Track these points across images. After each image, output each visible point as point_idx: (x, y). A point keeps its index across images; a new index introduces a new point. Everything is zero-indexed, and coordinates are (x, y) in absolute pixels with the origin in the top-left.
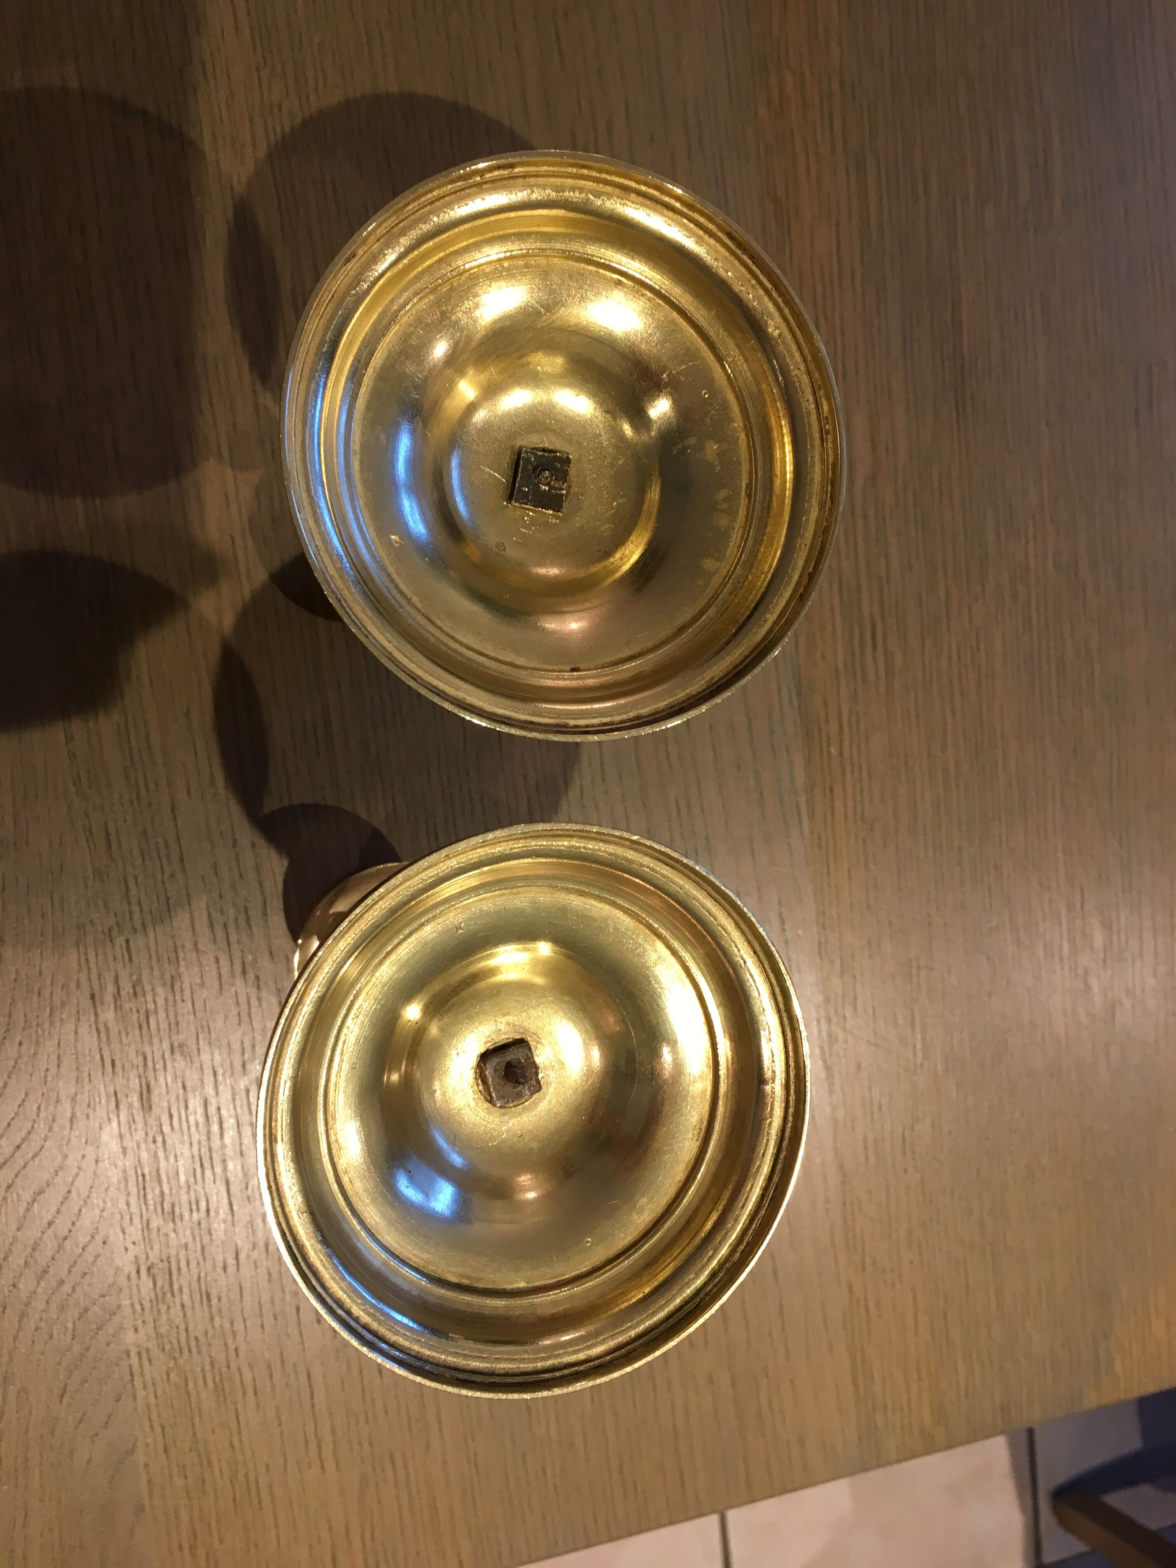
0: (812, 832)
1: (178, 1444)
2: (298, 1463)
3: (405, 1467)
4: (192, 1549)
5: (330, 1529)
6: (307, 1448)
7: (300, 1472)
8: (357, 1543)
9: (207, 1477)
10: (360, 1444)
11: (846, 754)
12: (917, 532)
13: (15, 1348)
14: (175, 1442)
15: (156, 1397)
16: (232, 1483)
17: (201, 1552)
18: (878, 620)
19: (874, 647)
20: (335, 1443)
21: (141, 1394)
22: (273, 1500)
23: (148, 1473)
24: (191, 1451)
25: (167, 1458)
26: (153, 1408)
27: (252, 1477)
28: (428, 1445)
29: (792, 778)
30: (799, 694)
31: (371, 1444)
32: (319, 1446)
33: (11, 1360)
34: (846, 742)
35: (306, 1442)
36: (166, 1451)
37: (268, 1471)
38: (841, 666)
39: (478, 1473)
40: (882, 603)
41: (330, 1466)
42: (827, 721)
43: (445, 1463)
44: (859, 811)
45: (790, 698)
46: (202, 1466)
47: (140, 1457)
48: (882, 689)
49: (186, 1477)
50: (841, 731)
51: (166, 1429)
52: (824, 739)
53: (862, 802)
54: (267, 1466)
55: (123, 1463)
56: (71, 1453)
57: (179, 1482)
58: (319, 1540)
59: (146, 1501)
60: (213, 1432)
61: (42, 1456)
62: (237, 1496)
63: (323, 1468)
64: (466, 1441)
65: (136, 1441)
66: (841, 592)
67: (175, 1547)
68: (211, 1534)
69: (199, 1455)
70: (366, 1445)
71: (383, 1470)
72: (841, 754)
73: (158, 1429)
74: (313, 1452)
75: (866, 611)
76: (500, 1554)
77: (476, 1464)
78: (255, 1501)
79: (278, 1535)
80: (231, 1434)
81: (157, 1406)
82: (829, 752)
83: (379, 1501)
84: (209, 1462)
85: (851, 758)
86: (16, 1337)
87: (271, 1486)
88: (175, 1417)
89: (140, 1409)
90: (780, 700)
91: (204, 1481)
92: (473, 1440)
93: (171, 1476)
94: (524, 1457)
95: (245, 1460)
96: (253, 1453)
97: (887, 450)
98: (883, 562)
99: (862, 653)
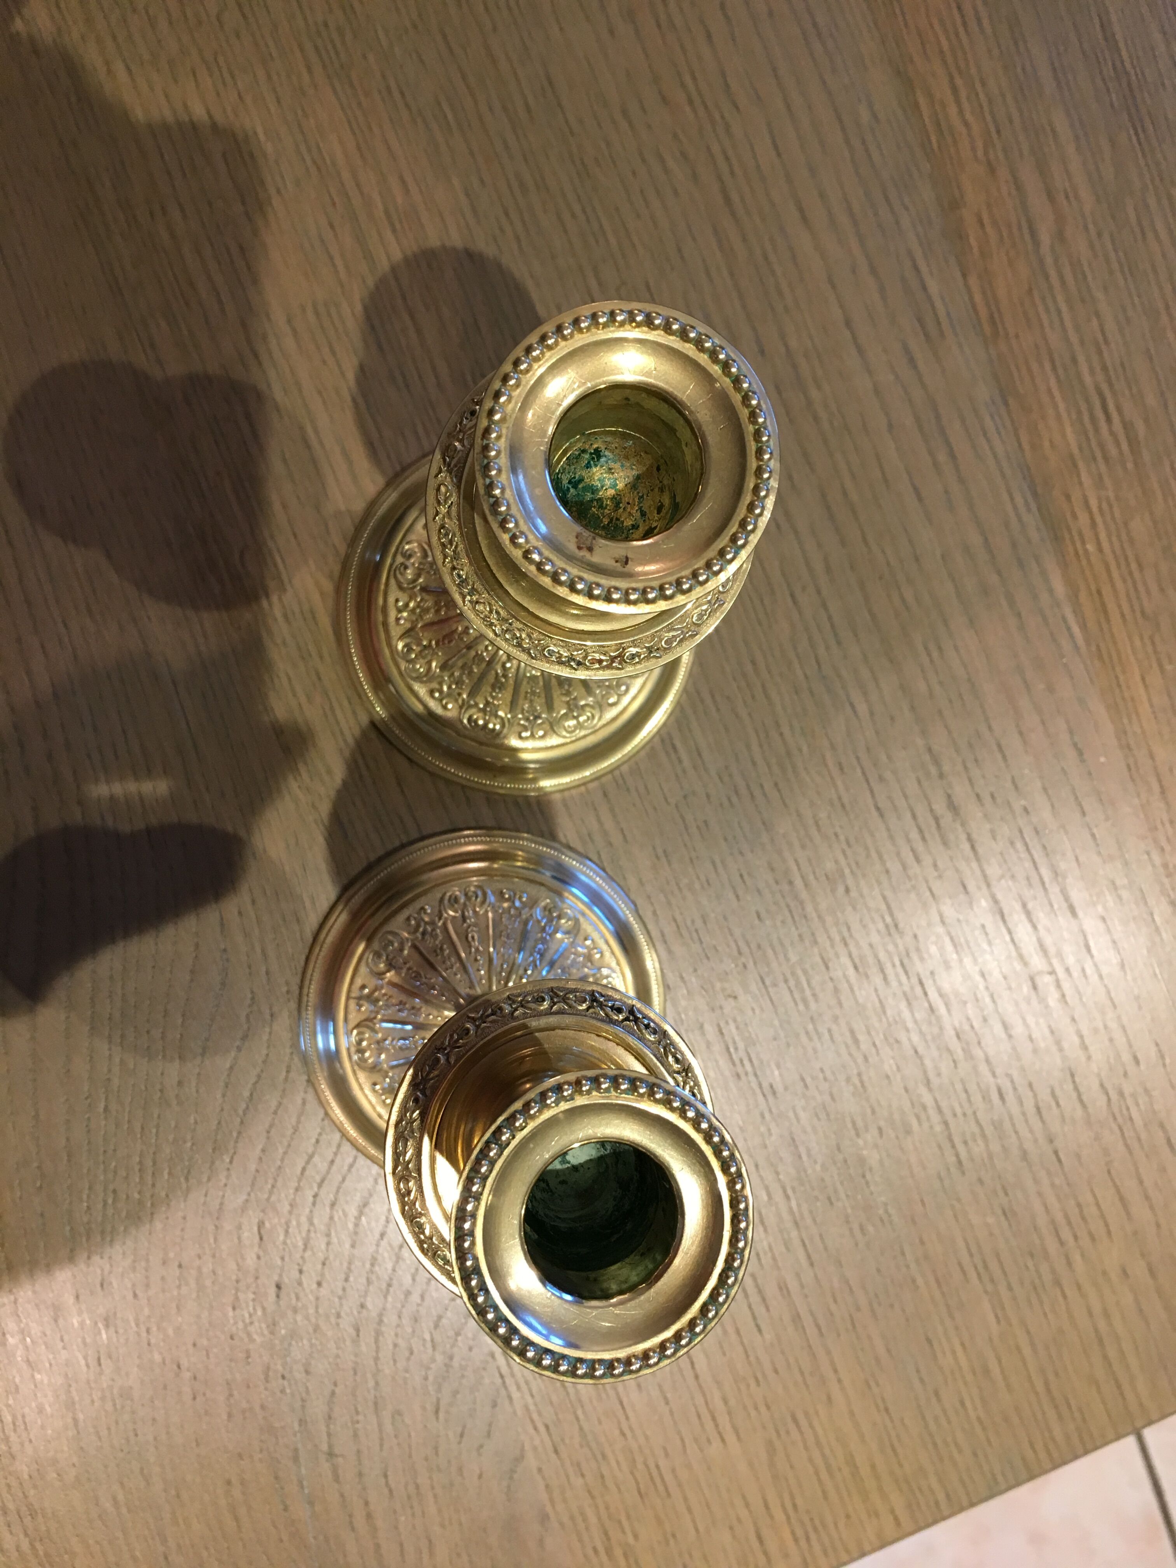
0: (1088, 643)
1: (567, 1441)
2: (696, 1440)
3: (811, 1426)
4: (609, 1552)
5: (747, 1505)
6: (702, 1425)
7: (701, 1450)
8: (779, 1516)
9: (606, 1472)
10: (756, 1408)
11: (1106, 545)
12: (1126, 279)
13: (378, 1370)
14: (563, 1440)
15: (532, 1396)
16: (632, 1473)
17: (618, 1552)
18: (1105, 387)
19: (1109, 419)
20: (729, 1413)
21: (516, 1395)
22: (680, 1485)
23: (544, 1478)
24: (582, 1446)
25: (559, 1458)
26: (532, 1408)
27: (652, 1466)
28: (829, 1399)
29: (1051, 591)
30: (1035, 494)
31: (768, 1408)
32: (714, 1419)
33: (377, 1383)
34: (1103, 536)
35: (699, 1417)
36: (556, 1451)
37: (667, 1455)
38: (1076, 451)
39: (892, 1421)
40: (1105, 368)
41: (731, 1438)
42: (1074, 516)
43: (852, 1413)
44: (1137, 607)
45: (1026, 501)
46: (597, 1461)
47: (531, 1462)
48: (1130, 465)
49: (583, 1475)
50: (1093, 524)
51: (551, 1427)
52: (1076, 538)
53: (1138, 598)
54: (665, 1449)
55: (516, 1472)
56: (460, 1470)
57: (578, 1482)
58: (739, 1520)
59: (549, 1509)
60: (600, 1422)
61: (430, 1478)
62: (642, 1486)
63: (723, 1440)
64: (869, 1387)
65: (523, 1446)
66: (1054, 368)
67: (590, 1552)
68: (624, 1532)
69: (591, 1449)
70: (763, 1409)
71: (788, 1432)
72: (1100, 550)
73: (542, 1429)
74: (709, 1425)
75: (1088, 380)
76: (937, 1503)
77: (887, 1410)
78: (661, 1488)
79: (694, 1521)
80: (619, 1423)
81: (536, 1405)
82: (1086, 551)
83: (792, 1467)
84: (604, 1456)
85: (1114, 552)
86: (376, 1359)
87: (673, 1470)
88: (556, 1414)
89: (519, 1413)
90: (1015, 508)
91: (602, 1477)
92: (878, 1385)
93: (567, 1477)
94: (937, 1393)
95: (640, 1447)
96: (647, 1438)
97: (1067, 197)
98: (1095, 323)
99: (1097, 430)
